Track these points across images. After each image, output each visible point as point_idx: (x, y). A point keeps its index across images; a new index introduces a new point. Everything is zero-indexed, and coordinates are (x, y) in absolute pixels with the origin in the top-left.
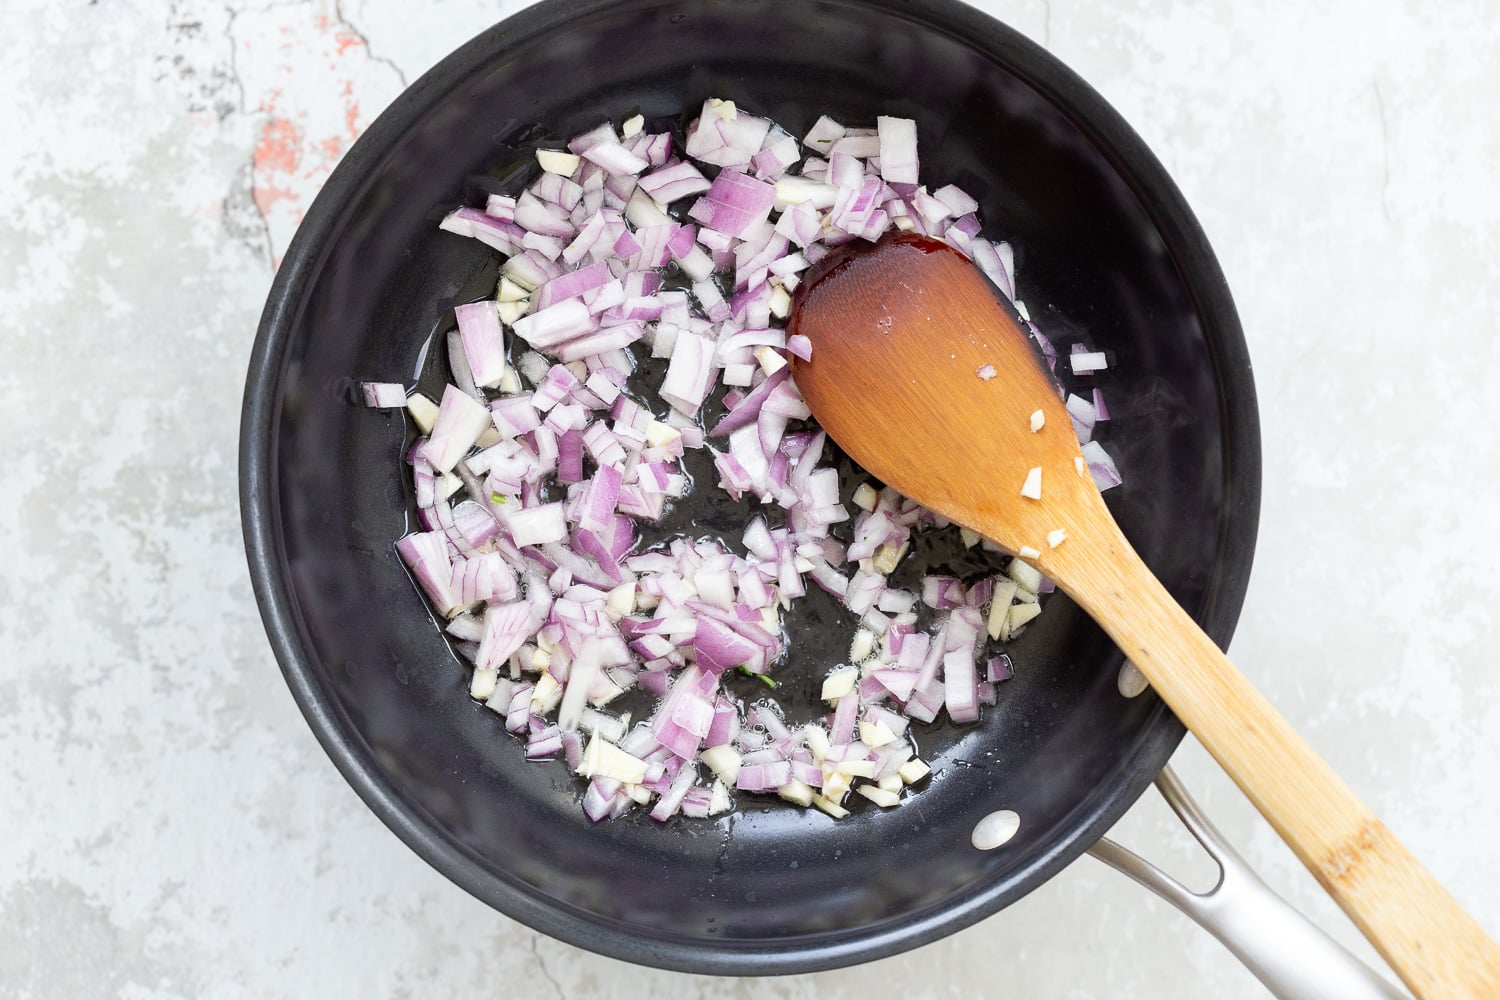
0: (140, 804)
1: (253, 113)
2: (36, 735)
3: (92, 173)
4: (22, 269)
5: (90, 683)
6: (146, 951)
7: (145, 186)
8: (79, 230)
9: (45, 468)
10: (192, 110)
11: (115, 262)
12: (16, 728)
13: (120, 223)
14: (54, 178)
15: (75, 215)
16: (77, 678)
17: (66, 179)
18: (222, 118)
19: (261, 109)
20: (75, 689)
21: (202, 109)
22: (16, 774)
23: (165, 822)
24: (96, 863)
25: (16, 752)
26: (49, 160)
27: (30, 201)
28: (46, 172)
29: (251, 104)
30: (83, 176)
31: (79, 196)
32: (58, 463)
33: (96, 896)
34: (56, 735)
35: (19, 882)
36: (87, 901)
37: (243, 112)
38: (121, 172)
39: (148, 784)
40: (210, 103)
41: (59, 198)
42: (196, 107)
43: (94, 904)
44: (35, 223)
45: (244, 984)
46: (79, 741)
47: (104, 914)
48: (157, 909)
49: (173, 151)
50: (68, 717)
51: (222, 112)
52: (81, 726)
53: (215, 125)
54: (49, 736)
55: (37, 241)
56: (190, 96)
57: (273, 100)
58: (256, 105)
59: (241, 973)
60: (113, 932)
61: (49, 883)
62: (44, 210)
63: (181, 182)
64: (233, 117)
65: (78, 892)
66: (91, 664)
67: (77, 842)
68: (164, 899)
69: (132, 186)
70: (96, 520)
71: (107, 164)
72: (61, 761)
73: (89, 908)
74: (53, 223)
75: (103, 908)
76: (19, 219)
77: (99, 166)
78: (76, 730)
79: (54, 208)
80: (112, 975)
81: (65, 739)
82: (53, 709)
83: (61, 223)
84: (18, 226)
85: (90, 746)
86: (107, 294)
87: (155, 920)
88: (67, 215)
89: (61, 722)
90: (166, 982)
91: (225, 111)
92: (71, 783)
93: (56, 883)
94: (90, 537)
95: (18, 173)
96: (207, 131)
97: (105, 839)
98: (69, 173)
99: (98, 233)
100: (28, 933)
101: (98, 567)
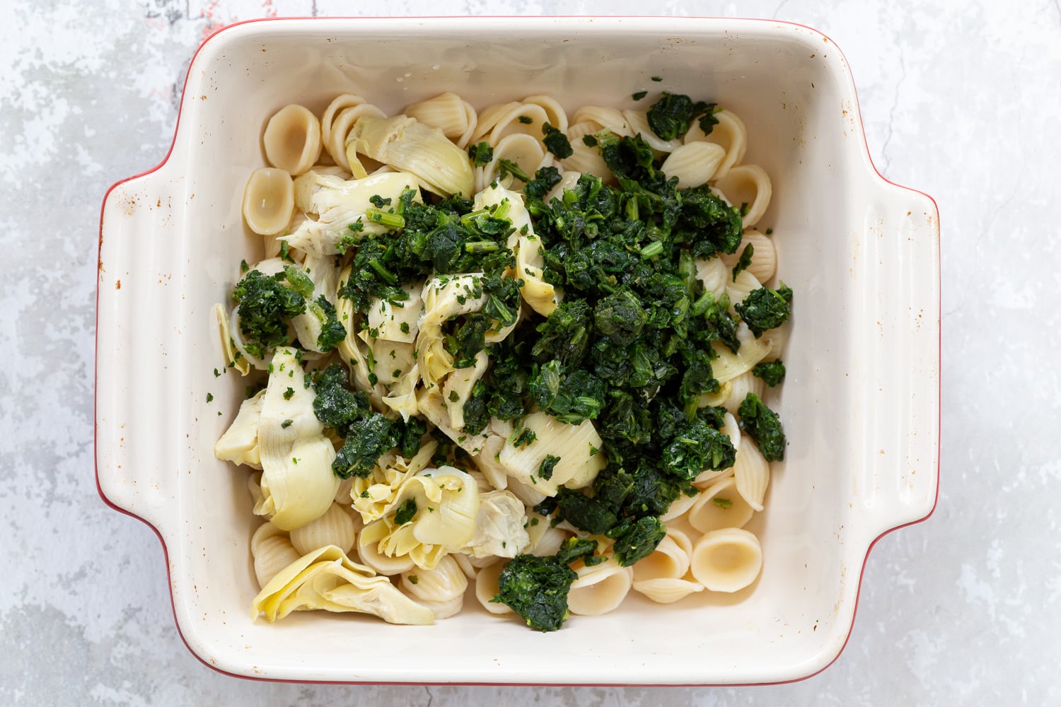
0: (107, 548)
1: (196, 19)
2: (28, 495)
3: (73, 64)
4: (19, 138)
5: (70, 455)
6: (112, 661)
7: (113, 75)
8: (62, 107)
9: (36, 291)
10: (148, 16)
11: (90, 133)
12: (13, 489)
13: (94, 102)
14: (43, 67)
15: (59, 97)
16: (59, 451)
17: (53, 70)
18: (172, 23)
19: (202, 16)
20: (58, 459)
21: (157, 16)
22: (13, 524)
23: (127, 562)
24: (74, 593)
25: (13, 508)
26: (39, 55)
27: (25, 86)
28: (37, 64)
29: (195, 12)
30: (65, 66)
31: (62, 82)
32: (46, 286)
33: (74, 618)
34: (44, 495)
35: (15, 607)
36: (67, 622)
37: (188, 19)
38: (95, 64)
39: (114, 532)
40: (163, 11)
41: (47, 83)
42: (152, 14)
43: (73, 624)
44: (29, 103)
45: (187, 686)
46: (62, 499)
47: (81, 631)
48: (120, 628)
49: (134, 48)
50: (53, 482)
51: (172, 18)
52: (63, 488)
53: (167, 28)
54: (38, 495)
55: (31, 116)
56: (148, 5)
57: (211, 8)
58: (199, 14)
59: (184, 677)
60: (87, 645)
61: (38, 608)
62: (36, 92)
63: (141, 72)
64: (181, 22)
65: (60, 615)
66: (71, 440)
67: (60, 576)
68: (126, 620)
69: (103, 75)
70: (75, 330)
71: (84, 57)
72: (47, 514)
73: (69, 626)
74: (43, 102)
75: (79, 627)
76: (16, 100)
77: (78, 59)
78: (60, 490)
79: (44, 91)
80: (86, 678)
81: (51, 497)
82: (42, 475)
83: (48, 102)
84: (16, 105)
85: (70, 503)
86: (84, 157)
87: (119, 637)
88: (53, 97)
89: (47, 485)
90: (127, 684)
91: (175, 17)
92: (55, 531)
93: (43, 609)
94: (70, 343)
95: (17, 63)
96: (160, 33)
97: (81, 574)
98: (54, 64)
99: (77, 110)
100: (22, 646)
101: (76, 366)
